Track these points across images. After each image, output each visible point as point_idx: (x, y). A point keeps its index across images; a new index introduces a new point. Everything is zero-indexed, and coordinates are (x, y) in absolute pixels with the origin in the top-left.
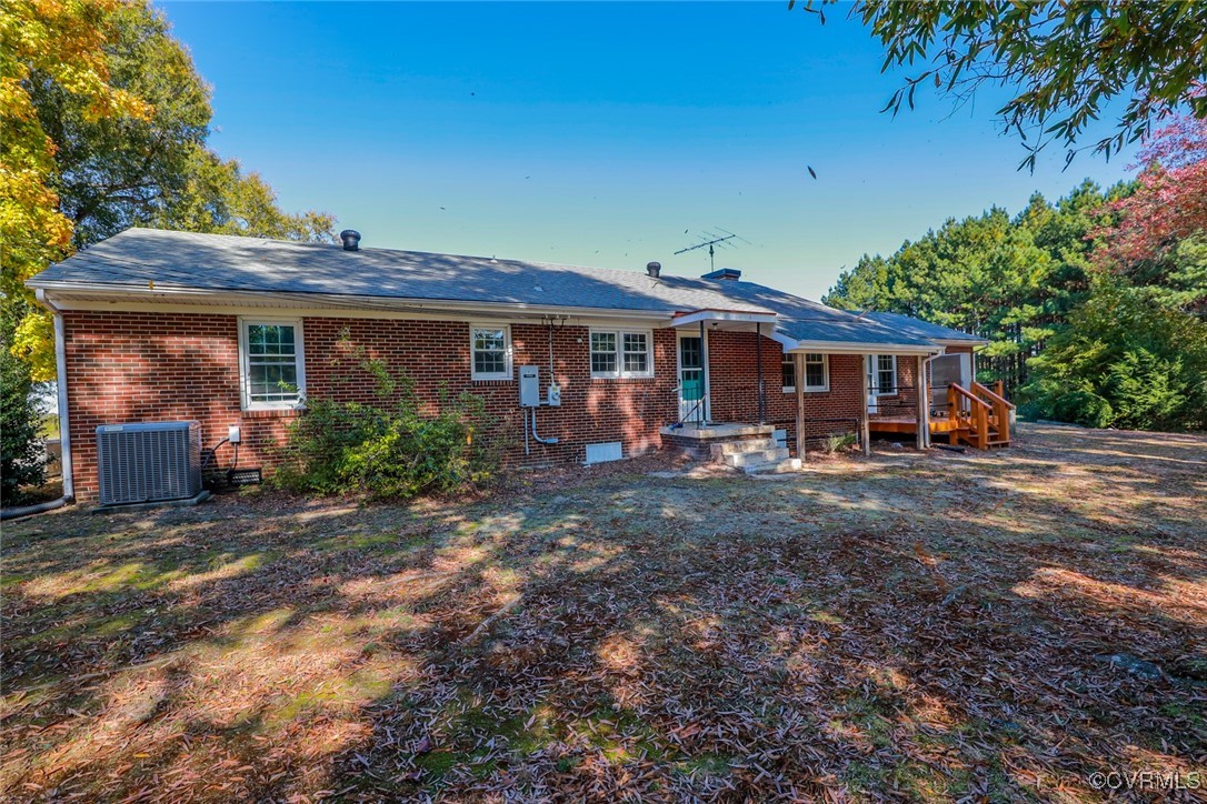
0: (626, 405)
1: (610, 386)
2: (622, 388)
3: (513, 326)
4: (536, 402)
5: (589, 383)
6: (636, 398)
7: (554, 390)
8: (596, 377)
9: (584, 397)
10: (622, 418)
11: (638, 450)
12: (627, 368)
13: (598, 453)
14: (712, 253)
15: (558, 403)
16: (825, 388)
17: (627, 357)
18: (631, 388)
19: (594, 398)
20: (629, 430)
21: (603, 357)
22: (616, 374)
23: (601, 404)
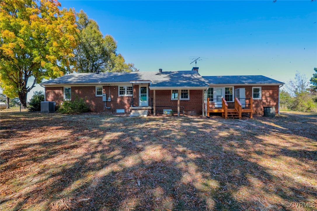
0: (126, 102)
1: (122, 98)
2: (125, 98)
3: (103, 86)
4: (105, 100)
5: (118, 97)
6: (128, 100)
7: (109, 98)
8: (120, 96)
9: (117, 100)
10: (125, 104)
11: (128, 111)
12: (128, 94)
13: (119, 111)
14: (196, 63)
15: (110, 101)
16: (188, 99)
17: (128, 92)
18: (127, 98)
19: (118, 100)
20: (127, 107)
21: (122, 92)
22: (125, 95)
23: (120, 101)
